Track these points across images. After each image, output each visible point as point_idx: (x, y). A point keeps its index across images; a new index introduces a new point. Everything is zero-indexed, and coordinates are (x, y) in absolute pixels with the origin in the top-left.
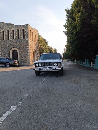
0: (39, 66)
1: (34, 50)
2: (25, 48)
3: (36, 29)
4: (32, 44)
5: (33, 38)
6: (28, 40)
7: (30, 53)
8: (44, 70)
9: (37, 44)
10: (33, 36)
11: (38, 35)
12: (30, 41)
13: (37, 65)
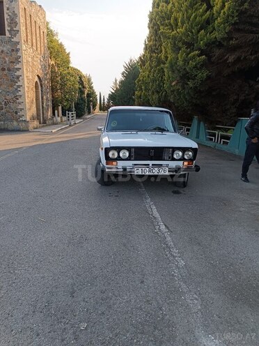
0: (119, 158)
1: (37, 79)
2: (9, 70)
3: (40, 6)
4: (30, 59)
5: (34, 37)
6: (18, 43)
7: (26, 89)
8: (139, 172)
9: (44, 57)
10: (34, 30)
11: (48, 28)
12: (24, 48)
13: (113, 154)
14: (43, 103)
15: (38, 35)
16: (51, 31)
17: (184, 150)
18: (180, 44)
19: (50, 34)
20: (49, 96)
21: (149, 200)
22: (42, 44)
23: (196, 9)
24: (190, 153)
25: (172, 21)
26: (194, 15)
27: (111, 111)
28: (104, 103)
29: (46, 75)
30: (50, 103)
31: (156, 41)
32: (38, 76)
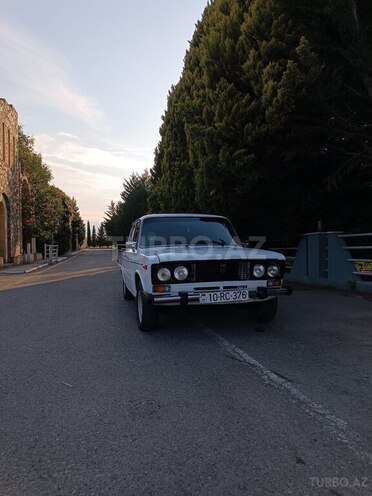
1: (1, 198)
3: (11, 106)
8: (206, 299)
9: (13, 171)
11: (19, 134)
13: (163, 275)
14: (9, 233)
15: (6, 141)
16: (24, 137)
17: (267, 263)
18: (220, 142)
19: (23, 140)
20: (19, 223)
21: (226, 343)
22: (11, 153)
23: (237, 100)
24: (275, 268)
25: (204, 116)
26: (235, 106)
27: (145, 220)
28: (94, 235)
29: (15, 194)
30: (20, 234)
31: (176, 145)
32: (4, 194)
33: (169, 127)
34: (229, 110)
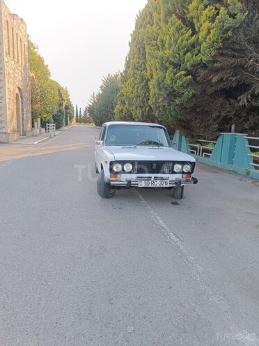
0: (123, 172)
1: (17, 91)
3: (22, 19)
4: (11, 71)
5: (16, 50)
7: (8, 101)
8: (142, 184)
9: (25, 70)
10: (15, 43)
11: (28, 41)
12: (6, 59)
15: (19, 48)
16: (32, 44)
17: (183, 163)
18: (167, 65)
19: (31, 47)
20: (29, 108)
22: (23, 56)
23: (182, 34)
24: (189, 166)
25: (159, 43)
26: (180, 38)
28: (80, 115)
29: (27, 87)
30: (30, 115)
31: (139, 58)
32: (19, 88)
33: (135, 44)
34: (176, 41)
